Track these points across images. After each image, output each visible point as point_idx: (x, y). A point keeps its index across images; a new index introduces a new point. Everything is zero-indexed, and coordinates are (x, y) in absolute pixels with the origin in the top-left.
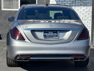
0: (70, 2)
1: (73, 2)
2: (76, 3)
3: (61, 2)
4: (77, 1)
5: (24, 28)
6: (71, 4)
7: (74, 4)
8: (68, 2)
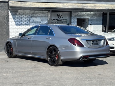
0: (26, 22)
1: (28, 22)
2: (31, 23)
3: (19, 22)
4: (31, 22)
5: (82, 39)
6: (26, 24)
7: (29, 24)
8: (24, 22)
